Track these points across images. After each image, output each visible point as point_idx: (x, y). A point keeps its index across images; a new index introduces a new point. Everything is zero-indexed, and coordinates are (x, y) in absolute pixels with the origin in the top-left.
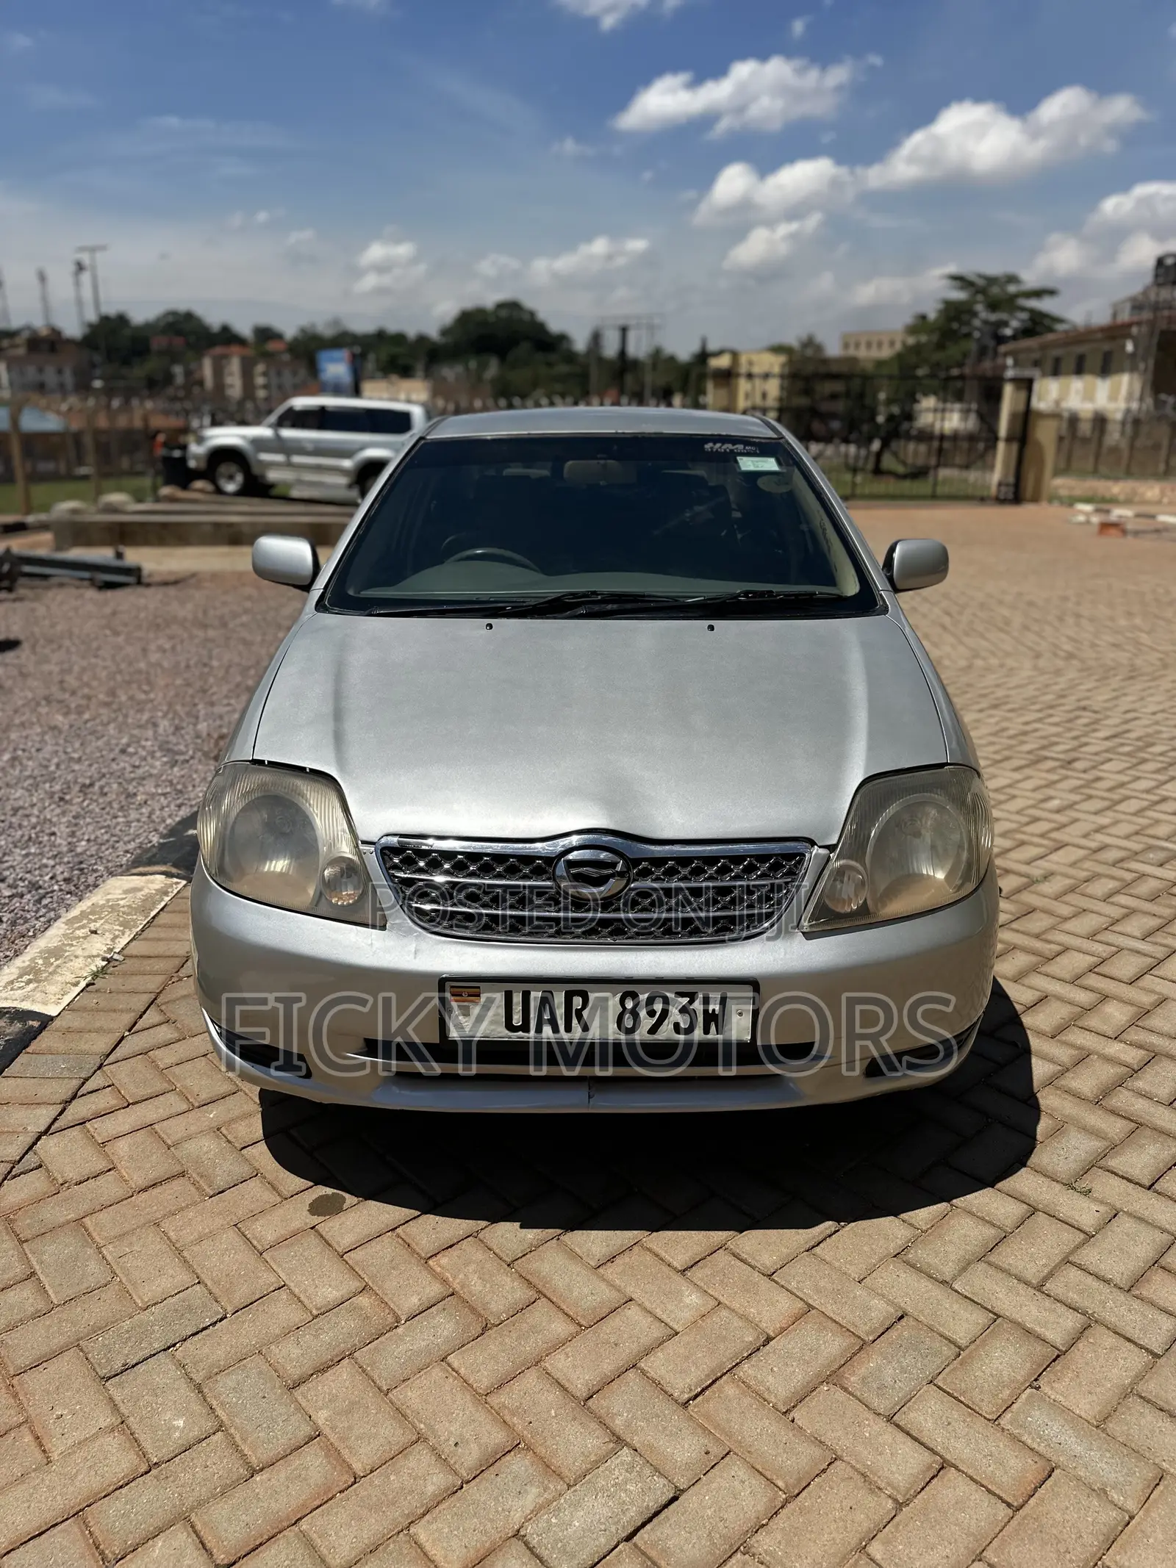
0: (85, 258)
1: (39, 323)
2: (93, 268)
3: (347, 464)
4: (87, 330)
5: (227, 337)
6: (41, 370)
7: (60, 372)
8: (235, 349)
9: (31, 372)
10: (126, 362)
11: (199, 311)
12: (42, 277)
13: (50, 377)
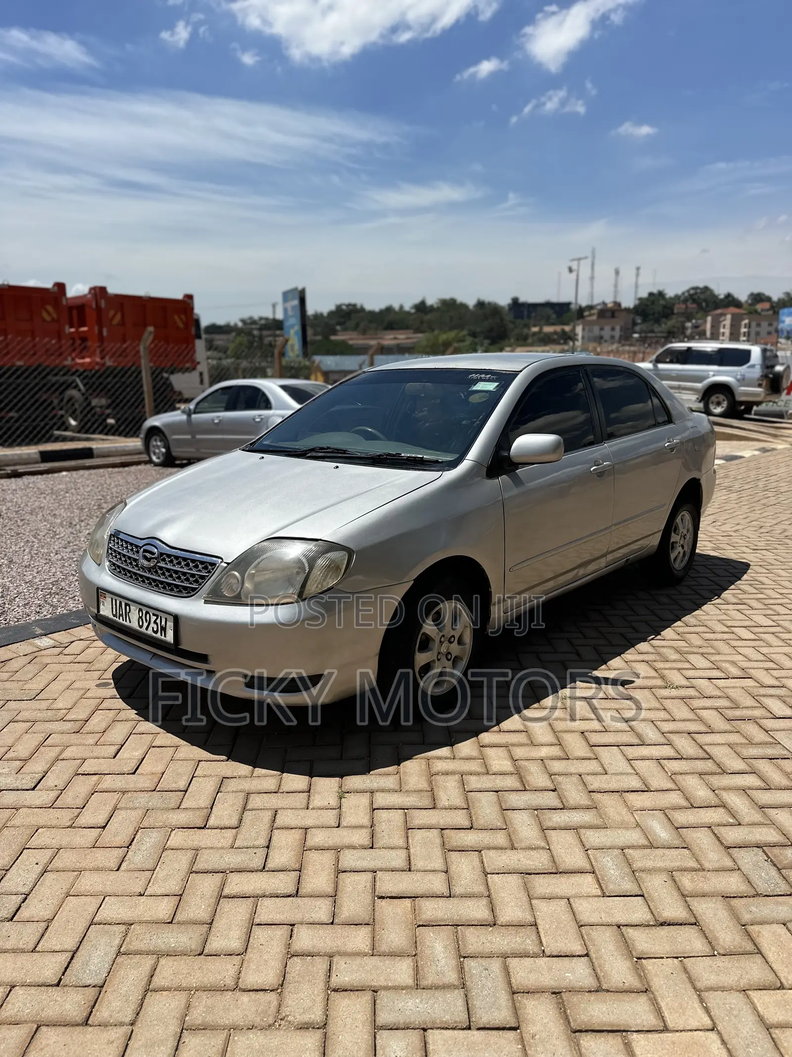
0: (574, 265)
1: (609, 300)
2: (578, 271)
3: (699, 385)
4: (637, 302)
5: (730, 301)
6: (602, 329)
7: (613, 329)
8: (733, 310)
9: (596, 330)
10: (657, 321)
11: (712, 286)
12: (617, 272)
13: (607, 333)
